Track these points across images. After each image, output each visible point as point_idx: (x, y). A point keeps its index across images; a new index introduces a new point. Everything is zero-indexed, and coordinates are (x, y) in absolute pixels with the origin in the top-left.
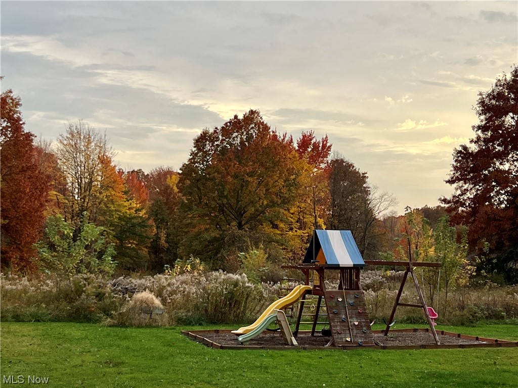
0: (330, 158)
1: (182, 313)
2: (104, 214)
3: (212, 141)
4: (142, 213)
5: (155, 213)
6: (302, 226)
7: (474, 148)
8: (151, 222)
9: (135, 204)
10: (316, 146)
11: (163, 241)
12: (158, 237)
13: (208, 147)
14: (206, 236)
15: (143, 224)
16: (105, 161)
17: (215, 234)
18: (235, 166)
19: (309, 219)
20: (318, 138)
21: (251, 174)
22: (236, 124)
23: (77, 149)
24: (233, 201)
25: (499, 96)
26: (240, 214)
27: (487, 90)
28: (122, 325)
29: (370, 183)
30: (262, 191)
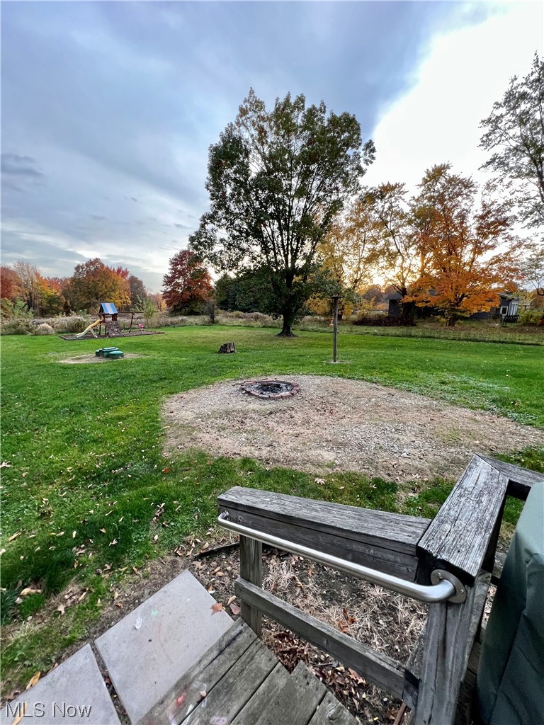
0: (129, 276)
1: (60, 330)
2: (41, 294)
3: (82, 268)
4: (58, 294)
5: (64, 294)
6: (121, 298)
7: (170, 275)
8: (63, 297)
9: (54, 291)
10: (123, 272)
11: (69, 304)
12: (66, 303)
13: (81, 270)
14: (84, 302)
15: (59, 298)
16: (38, 275)
17: (88, 301)
18: (92, 278)
19: (123, 296)
20: (123, 269)
21: (99, 281)
22: (91, 263)
23: (23, 270)
24: (93, 290)
25: (176, 260)
26: (96, 294)
27: (172, 257)
28: (36, 335)
29: (144, 284)
30: (104, 287)
